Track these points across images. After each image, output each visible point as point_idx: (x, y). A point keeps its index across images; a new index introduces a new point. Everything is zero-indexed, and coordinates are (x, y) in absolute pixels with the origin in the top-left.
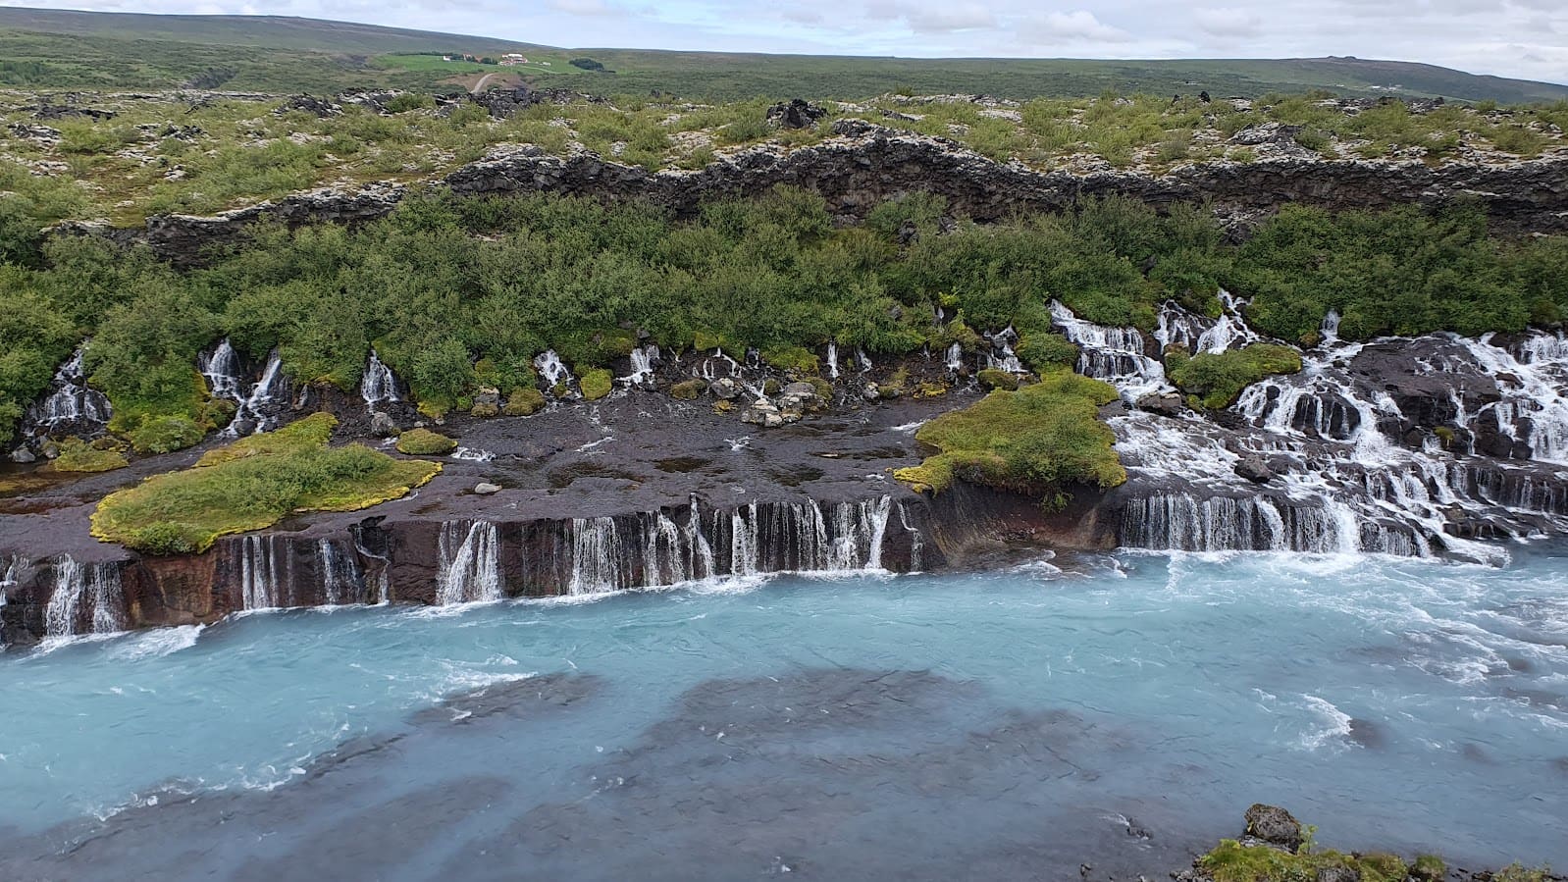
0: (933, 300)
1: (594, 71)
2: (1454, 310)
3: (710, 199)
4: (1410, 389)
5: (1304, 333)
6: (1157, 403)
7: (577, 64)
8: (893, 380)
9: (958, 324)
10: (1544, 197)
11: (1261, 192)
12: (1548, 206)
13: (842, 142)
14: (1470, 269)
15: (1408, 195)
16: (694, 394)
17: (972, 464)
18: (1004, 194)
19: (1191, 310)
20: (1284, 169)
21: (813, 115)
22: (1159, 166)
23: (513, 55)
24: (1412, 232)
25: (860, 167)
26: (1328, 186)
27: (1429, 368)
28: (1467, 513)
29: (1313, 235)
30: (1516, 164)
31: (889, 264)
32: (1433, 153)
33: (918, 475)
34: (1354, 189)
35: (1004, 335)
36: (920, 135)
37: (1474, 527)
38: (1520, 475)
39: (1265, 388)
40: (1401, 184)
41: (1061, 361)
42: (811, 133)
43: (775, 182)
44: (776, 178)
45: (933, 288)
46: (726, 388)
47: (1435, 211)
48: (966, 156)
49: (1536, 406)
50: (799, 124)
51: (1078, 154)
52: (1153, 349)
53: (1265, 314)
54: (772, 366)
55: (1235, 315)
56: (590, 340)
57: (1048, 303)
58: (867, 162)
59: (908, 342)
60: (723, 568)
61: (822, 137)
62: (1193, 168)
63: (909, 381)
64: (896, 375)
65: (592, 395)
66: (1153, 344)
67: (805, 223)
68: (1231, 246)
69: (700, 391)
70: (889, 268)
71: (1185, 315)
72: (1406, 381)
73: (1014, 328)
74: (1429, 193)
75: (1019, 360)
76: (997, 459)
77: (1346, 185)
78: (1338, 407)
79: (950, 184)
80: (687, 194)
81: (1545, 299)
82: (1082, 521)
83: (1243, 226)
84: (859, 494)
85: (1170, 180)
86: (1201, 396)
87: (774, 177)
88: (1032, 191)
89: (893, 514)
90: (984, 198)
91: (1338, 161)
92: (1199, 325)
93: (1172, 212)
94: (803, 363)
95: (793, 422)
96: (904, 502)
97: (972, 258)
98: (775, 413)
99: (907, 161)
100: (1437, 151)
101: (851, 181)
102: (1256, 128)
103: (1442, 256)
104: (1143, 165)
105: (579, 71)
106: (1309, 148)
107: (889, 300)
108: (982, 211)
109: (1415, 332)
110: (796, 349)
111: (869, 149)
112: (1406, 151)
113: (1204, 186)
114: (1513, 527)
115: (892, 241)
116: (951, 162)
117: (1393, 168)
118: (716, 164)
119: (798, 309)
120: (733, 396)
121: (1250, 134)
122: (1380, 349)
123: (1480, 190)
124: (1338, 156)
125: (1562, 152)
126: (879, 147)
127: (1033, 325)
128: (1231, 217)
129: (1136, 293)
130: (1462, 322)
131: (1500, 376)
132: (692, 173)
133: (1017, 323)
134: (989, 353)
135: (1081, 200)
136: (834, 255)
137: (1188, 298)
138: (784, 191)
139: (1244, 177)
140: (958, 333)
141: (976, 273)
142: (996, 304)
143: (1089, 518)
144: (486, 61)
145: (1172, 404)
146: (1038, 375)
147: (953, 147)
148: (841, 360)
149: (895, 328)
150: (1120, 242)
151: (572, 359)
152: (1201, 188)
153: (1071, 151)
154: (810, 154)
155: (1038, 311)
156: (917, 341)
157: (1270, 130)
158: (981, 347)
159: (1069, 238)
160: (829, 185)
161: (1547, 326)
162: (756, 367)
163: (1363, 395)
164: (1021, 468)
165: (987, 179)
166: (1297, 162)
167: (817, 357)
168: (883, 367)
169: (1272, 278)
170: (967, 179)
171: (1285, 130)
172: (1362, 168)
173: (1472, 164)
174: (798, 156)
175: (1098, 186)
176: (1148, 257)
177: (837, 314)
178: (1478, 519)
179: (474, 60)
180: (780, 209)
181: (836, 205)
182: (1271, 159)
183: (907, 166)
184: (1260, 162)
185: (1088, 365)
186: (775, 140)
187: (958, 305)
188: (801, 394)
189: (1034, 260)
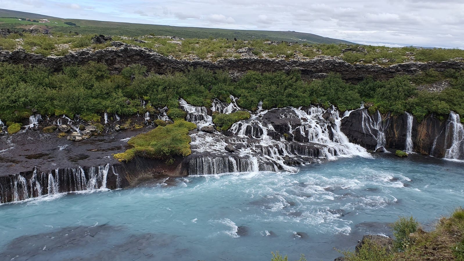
0: (141, 98)
1: (73, 26)
2: (292, 100)
3: (66, 66)
4: (277, 123)
5: (253, 108)
6: (207, 129)
7: (67, 23)
8: (126, 124)
9: (149, 105)
10: (315, 69)
11: (243, 67)
12: (316, 72)
13: (114, 48)
14: (296, 89)
15: (281, 68)
16: (51, 131)
17: (143, 151)
18: (167, 66)
19: (222, 101)
20: (248, 60)
21: (106, 40)
22: (214, 59)
23: (45, 20)
24: (281, 79)
25: (119, 56)
26: (260, 66)
27: (284, 117)
28: (290, 158)
29: (256, 79)
30: (308, 60)
31: (127, 87)
32: (288, 57)
33: (121, 156)
34: (267, 66)
35: (164, 109)
36: (140, 47)
37: (291, 162)
38: (304, 146)
39: (238, 124)
40: (279, 65)
41: (181, 117)
42: (103, 45)
43: (90, 60)
44: (90, 59)
45: (141, 94)
46: (64, 128)
47: (288, 73)
48: (154, 54)
49: (310, 127)
50: (100, 43)
51: (191, 55)
52: (210, 113)
53: (242, 102)
54: (83, 120)
55: (235, 103)
56: (13, 113)
57: (179, 99)
58: (121, 55)
59: (132, 111)
60: (45, 192)
61: (107, 46)
62: (223, 60)
63: (131, 124)
64: (127, 122)
65: (11, 132)
66: (210, 111)
67: (99, 73)
68: (234, 82)
69: (54, 129)
70: (127, 88)
71: (220, 103)
72: (277, 121)
73: (167, 107)
74: (286, 68)
75: (168, 117)
76: (152, 149)
77: (265, 65)
78: (257, 129)
79: (149, 62)
80: (58, 64)
81: (314, 97)
82: (177, 167)
83: (237, 77)
84: (98, 163)
85: (217, 63)
86: (221, 127)
87: (89, 58)
88: (176, 65)
89: (110, 169)
90: (161, 67)
91: (263, 58)
92: (224, 106)
93: (217, 73)
94: (95, 119)
95: (86, 139)
96: (114, 166)
97: (154, 85)
98: (80, 136)
99: (135, 55)
100: (288, 56)
101: (117, 60)
102: (242, 48)
103: (289, 85)
104: (210, 59)
105: (67, 26)
106: (255, 55)
107: (125, 98)
108: (161, 71)
109: (282, 107)
110: (93, 114)
111: (122, 51)
112: (281, 56)
113: (227, 65)
114: (302, 161)
115: (129, 79)
116: (149, 56)
117: (277, 61)
118: (68, 54)
119: (93, 101)
120: (67, 131)
121: (241, 50)
122: (271, 112)
123: (299, 67)
124: (263, 57)
125: (319, 57)
126: (126, 50)
127: (173, 106)
128: (234, 74)
129: (206, 96)
130: (294, 104)
131: (302, 119)
132: (59, 57)
133: (168, 105)
134: (158, 115)
135: (189, 68)
136: (108, 83)
137: (221, 98)
138: (92, 63)
139: (237, 62)
140: (149, 108)
141: (155, 90)
142: (161, 99)
143: (179, 166)
144: (34, 21)
145: (211, 129)
146: (173, 121)
147: (150, 51)
148: (109, 117)
149: (127, 107)
150: (201, 81)
151: (6, 120)
152: (226, 66)
153: (189, 53)
154: (101, 52)
155: (175, 102)
156: (135, 111)
157: (246, 49)
158: (156, 113)
159: (186, 79)
160: (109, 62)
161: (315, 104)
162: (78, 121)
163: (265, 125)
164: (159, 151)
165: (161, 61)
166: (252, 59)
167: (100, 117)
168: (123, 120)
169: (245, 92)
170: (155, 61)
171: (250, 49)
172: (269, 61)
173: (297, 60)
174: (98, 52)
175: (195, 65)
176: (210, 86)
177: (108, 103)
178: (292, 160)
179: (30, 20)
180: (90, 69)
181: (112, 68)
182: (245, 58)
183: (135, 56)
184: (242, 58)
185: (189, 118)
186: (90, 47)
187: (149, 100)
188: (91, 129)
189: (174, 86)
